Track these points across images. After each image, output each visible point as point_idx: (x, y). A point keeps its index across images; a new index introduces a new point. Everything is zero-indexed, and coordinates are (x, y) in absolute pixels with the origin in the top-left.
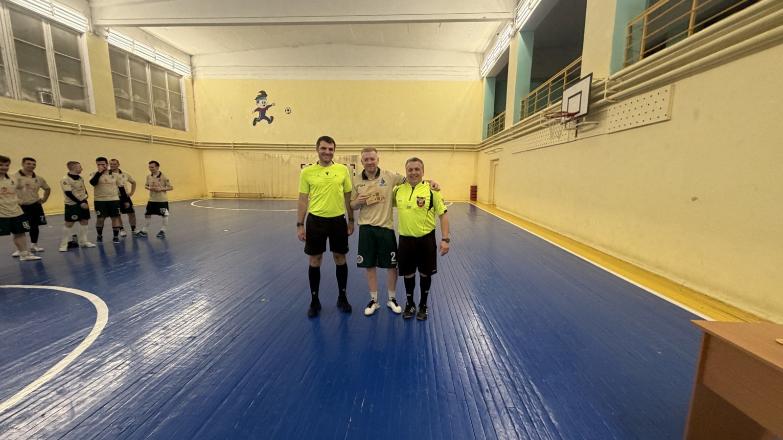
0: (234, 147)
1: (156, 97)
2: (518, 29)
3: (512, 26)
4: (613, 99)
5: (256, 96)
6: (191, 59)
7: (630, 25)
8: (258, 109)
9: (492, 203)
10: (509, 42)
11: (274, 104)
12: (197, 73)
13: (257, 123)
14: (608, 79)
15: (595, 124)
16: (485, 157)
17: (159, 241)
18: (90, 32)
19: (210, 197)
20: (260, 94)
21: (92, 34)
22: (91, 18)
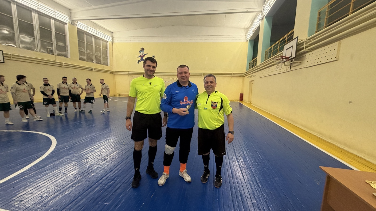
0: (129, 73)
1: (96, 51)
2: (264, 16)
3: (261, 14)
4: (309, 50)
5: (140, 50)
6: (112, 34)
7: (319, 12)
8: (140, 56)
9: (250, 102)
10: (260, 22)
11: (147, 54)
12: (115, 40)
13: (140, 62)
14: (306, 39)
15: (299, 62)
16: (247, 79)
17: (89, 114)
18: (70, 23)
19: (118, 96)
20: (141, 49)
21: (70, 24)
22: (70, 17)
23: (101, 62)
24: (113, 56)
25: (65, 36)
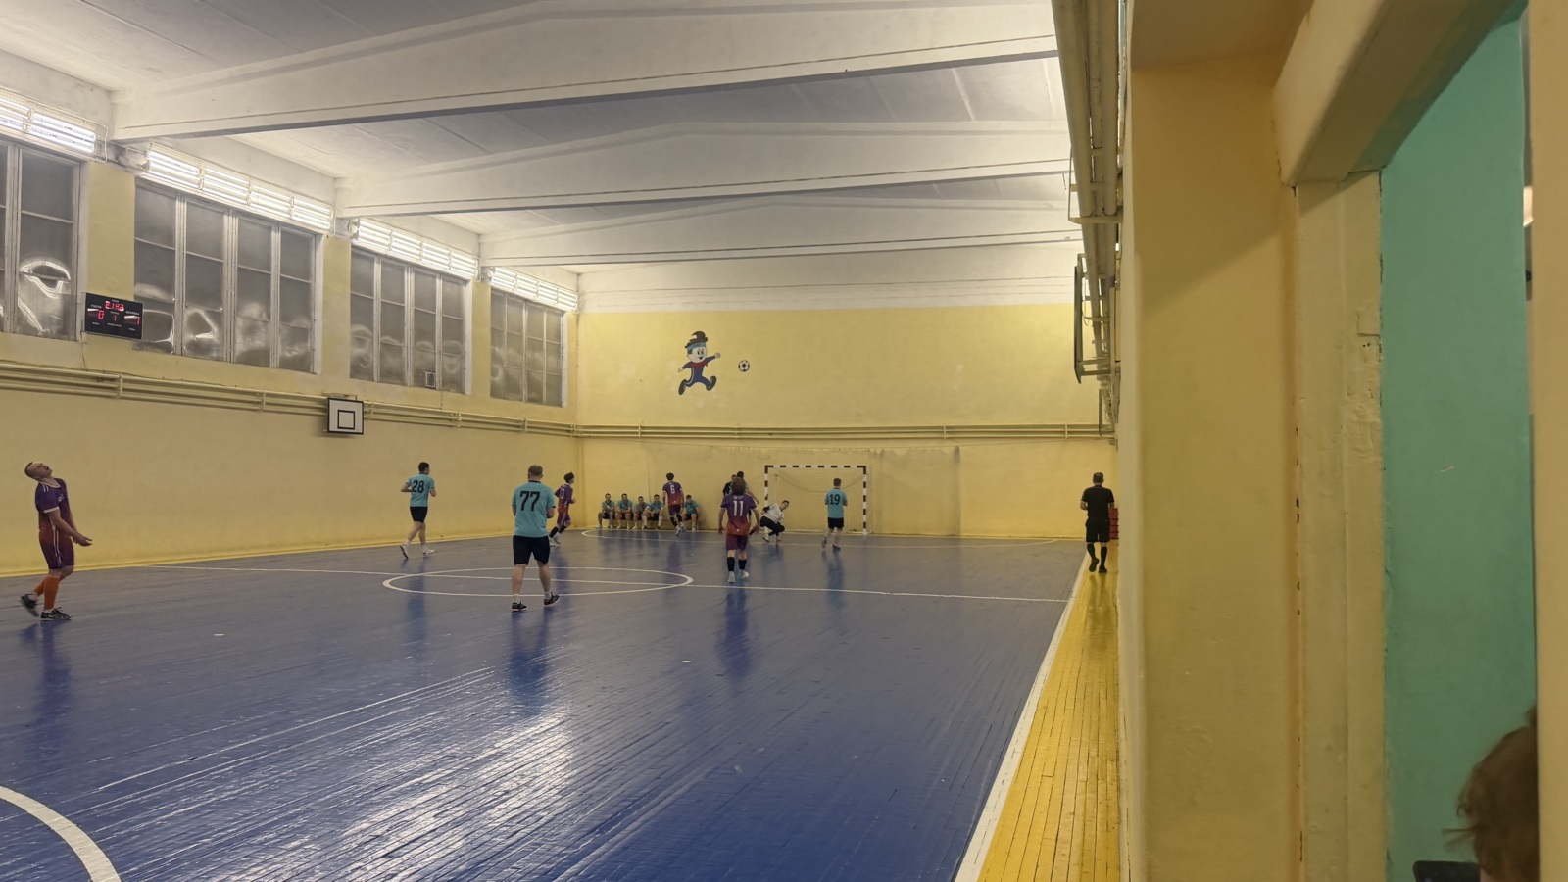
0: (642, 433)
5: (688, 341)
6: (578, 281)
8: (689, 365)
11: (719, 355)
12: (587, 305)
13: (687, 389)
18: (476, 277)
22: (479, 256)
23: (541, 398)
24: (577, 365)
25: (460, 323)
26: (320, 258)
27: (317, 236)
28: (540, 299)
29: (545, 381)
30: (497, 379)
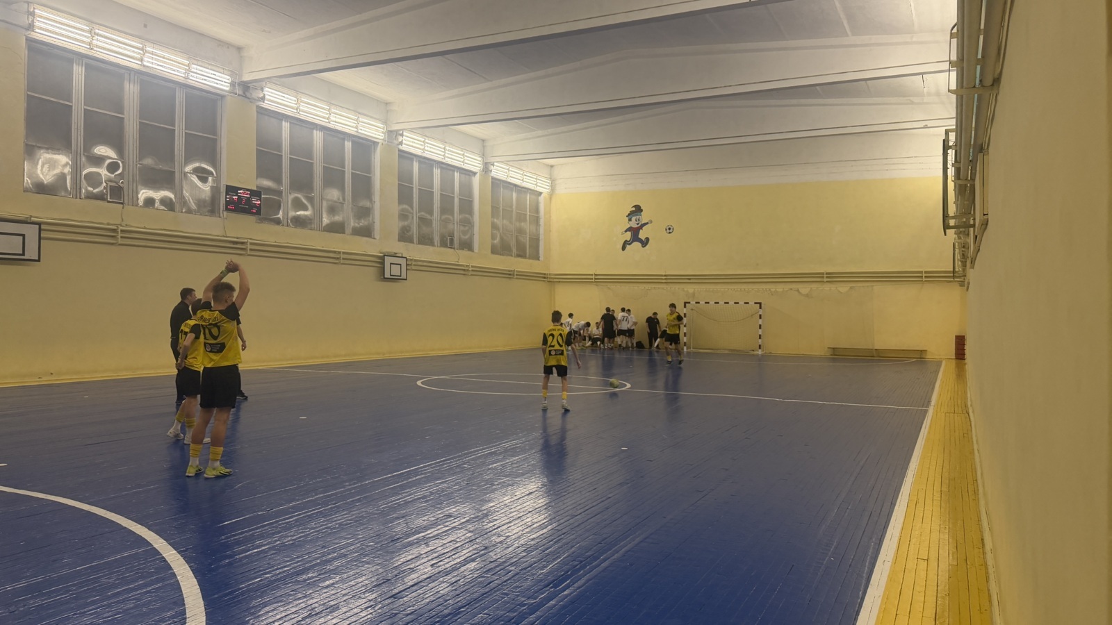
0: (595, 279)
5: (629, 212)
6: (551, 171)
8: (629, 229)
11: (651, 222)
12: (558, 187)
13: (628, 247)
18: (482, 170)
20: (634, 209)
22: (483, 155)
23: (526, 254)
24: (550, 231)
25: (471, 203)
26: (377, 158)
27: (375, 144)
28: (525, 185)
29: (528, 243)
30: (495, 242)
